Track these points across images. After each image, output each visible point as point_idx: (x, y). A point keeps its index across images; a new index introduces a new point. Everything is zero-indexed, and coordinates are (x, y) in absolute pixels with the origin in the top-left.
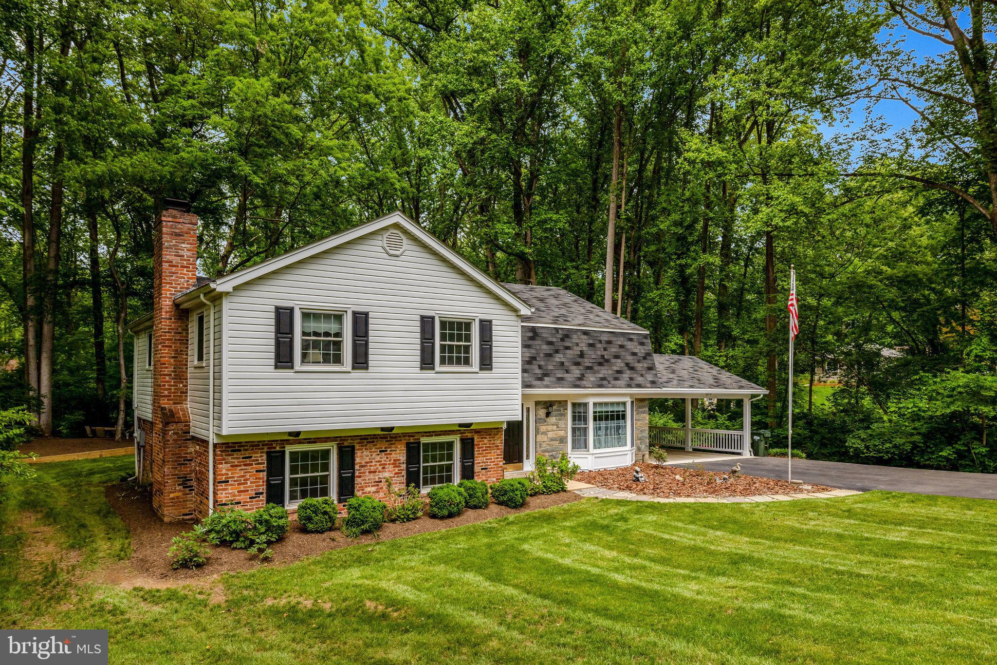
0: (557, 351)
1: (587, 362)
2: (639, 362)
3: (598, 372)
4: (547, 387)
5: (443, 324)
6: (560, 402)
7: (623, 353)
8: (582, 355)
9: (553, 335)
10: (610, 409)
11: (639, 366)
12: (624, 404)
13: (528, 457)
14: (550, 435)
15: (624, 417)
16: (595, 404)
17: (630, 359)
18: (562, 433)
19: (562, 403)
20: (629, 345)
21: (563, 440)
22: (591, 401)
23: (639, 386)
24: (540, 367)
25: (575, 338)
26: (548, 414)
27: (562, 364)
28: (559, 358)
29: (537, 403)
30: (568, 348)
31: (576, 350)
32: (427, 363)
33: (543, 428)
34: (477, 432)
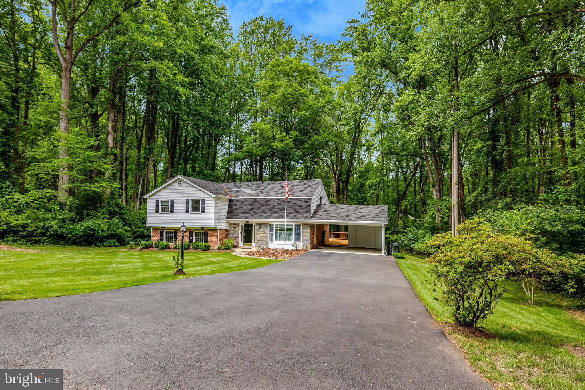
0: (263, 206)
1: (275, 210)
2: (302, 209)
3: (279, 213)
4: (254, 218)
5: (193, 201)
6: (265, 224)
7: (294, 206)
8: (274, 207)
9: (263, 201)
10: (284, 227)
11: (301, 211)
12: (292, 225)
13: (254, 242)
14: (261, 235)
15: (292, 230)
16: (276, 225)
17: (297, 208)
18: (266, 235)
19: (266, 224)
20: (299, 203)
21: (266, 237)
22: (274, 224)
23: (298, 219)
24: (254, 212)
25: (272, 201)
26: (260, 228)
27: (264, 210)
28: (262, 209)
29: (256, 224)
30: (268, 205)
31: (272, 206)
32: (187, 211)
33: (258, 232)
34: (209, 230)
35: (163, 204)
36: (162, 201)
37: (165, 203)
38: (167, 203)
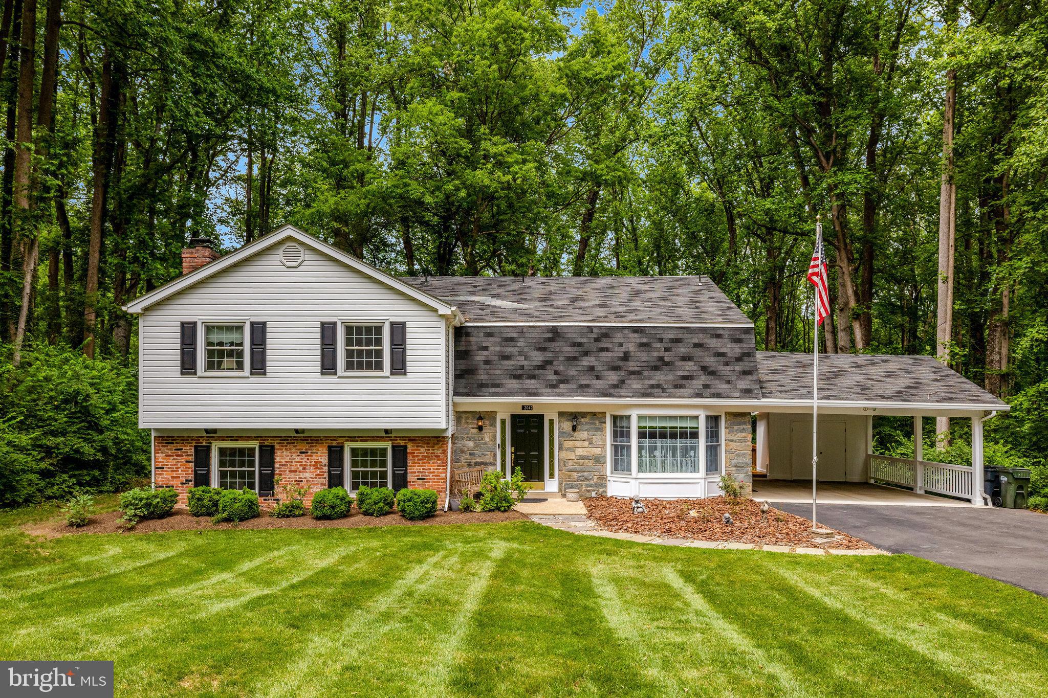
0: (586, 354)
1: (632, 366)
2: (726, 364)
3: (650, 378)
4: (561, 395)
5: (349, 330)
6: (594, 414)
7: (697, 353)
8: (626, 357)
9: (582, 335)
10: (668, 424)
11: (726, 370)
12: (696, 418)
13: (552, 475)
14: (579, 452)
15: (695, 435)
16: (640, 417)
17: (710, 361)
18: (598, 451)
19: (597, 416)
20: (714, 343)
21: (600, 459)
22: (634, 414)
23: (718, 395)
24: (556, 372)
25: (618, 338)
26: (574, 429)
27: (592, 368)
28: (586, 362)
29: (561, 414)
30: (606, 349)
31: (619, 352)
32: (328, 366)
33: (568, 444)
34: (411, 440)
35: (215, 337)
36: (209, 328)
37: (226, 337)
38: (234, 337)
